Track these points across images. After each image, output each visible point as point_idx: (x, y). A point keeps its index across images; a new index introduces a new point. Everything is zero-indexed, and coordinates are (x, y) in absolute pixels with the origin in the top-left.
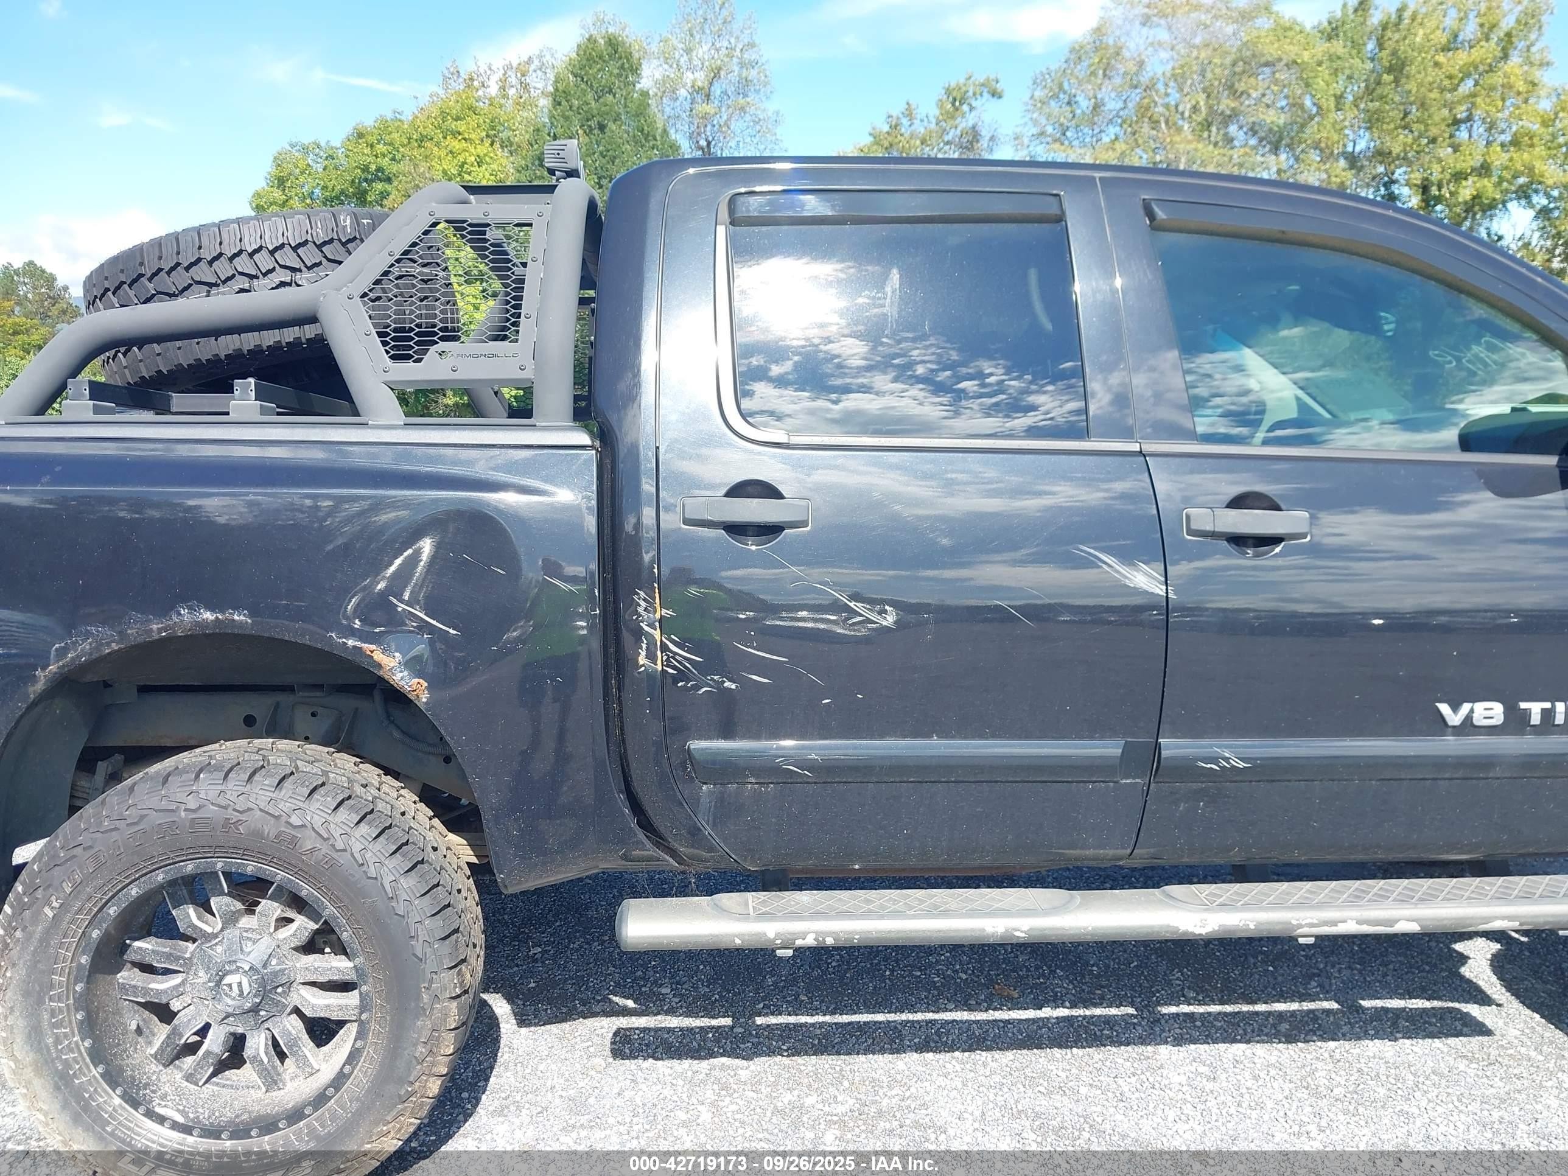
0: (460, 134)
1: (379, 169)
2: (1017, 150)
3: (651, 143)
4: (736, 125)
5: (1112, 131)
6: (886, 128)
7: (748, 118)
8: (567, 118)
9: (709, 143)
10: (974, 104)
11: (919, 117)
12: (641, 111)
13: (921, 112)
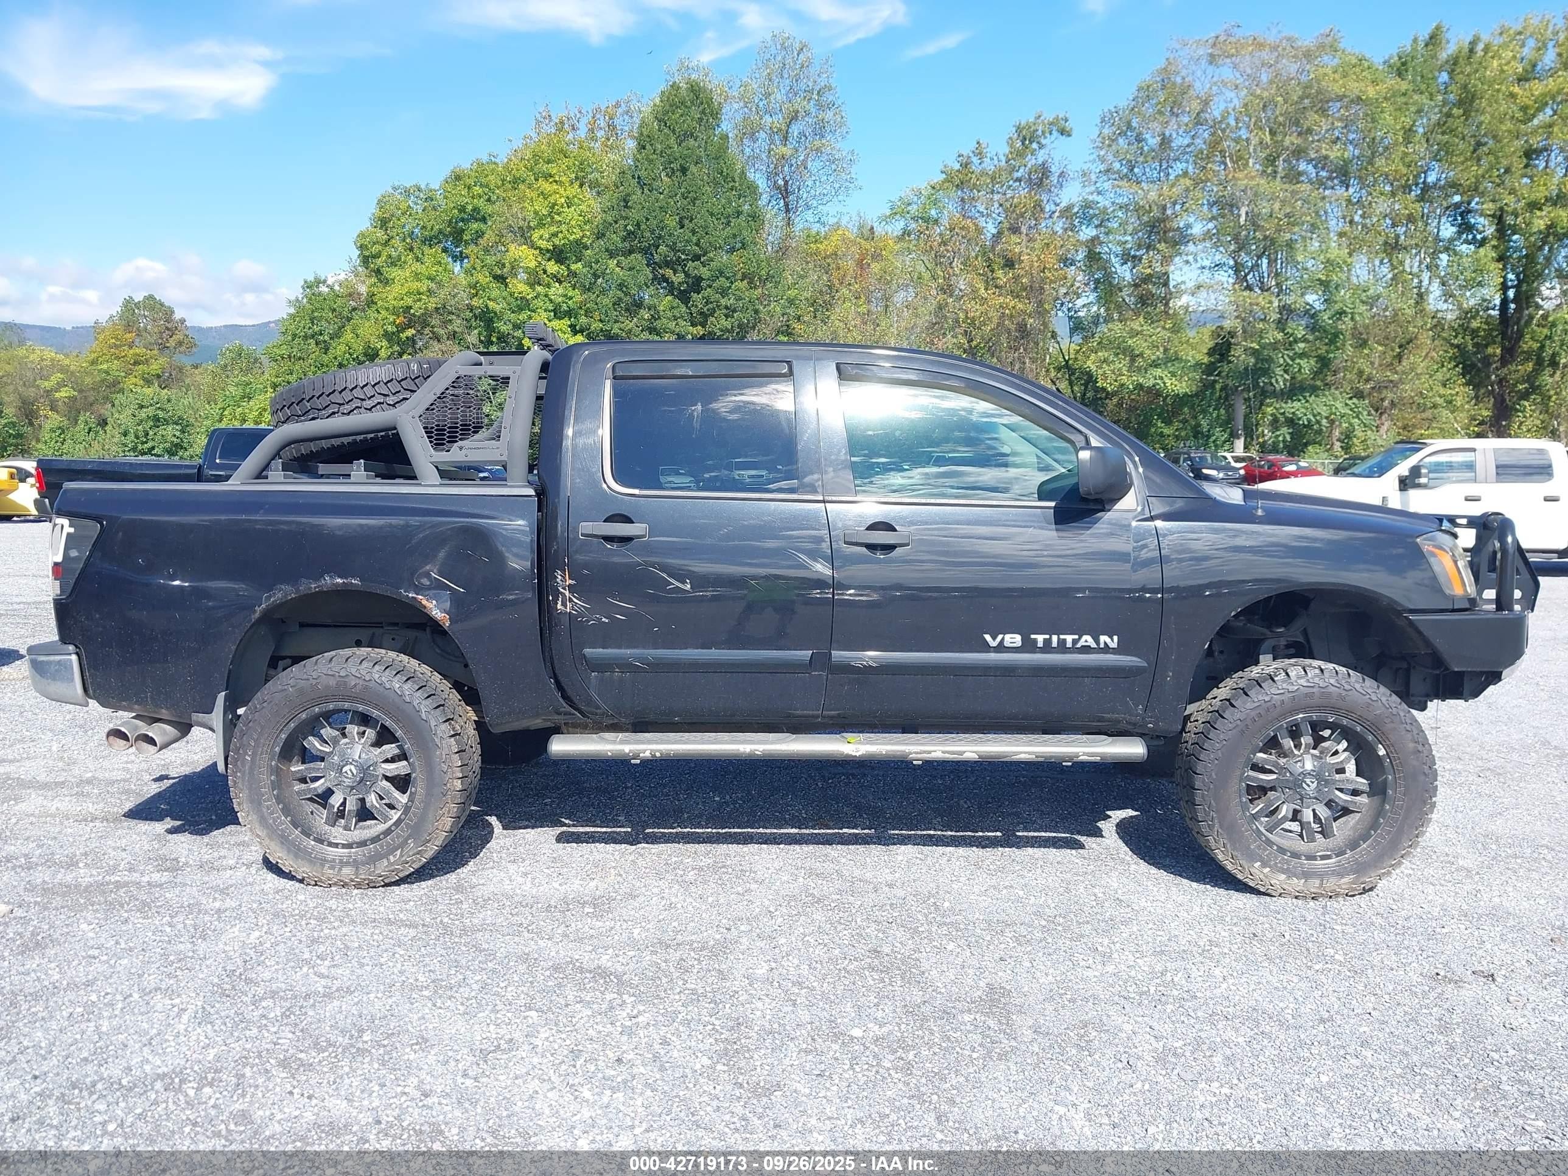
0: (551, 176)
1: (475, 209)
2: (1084, 186)
3: (731, 184)
4: (813, 165)
5: (1179, 167)
6: (957, 166)
7: (825, 158)
8: (651, 161)
9: (786, 183)
10: (1043, 141)
11: (988, 155)
12: (720, 154)
13: (990, 152)
